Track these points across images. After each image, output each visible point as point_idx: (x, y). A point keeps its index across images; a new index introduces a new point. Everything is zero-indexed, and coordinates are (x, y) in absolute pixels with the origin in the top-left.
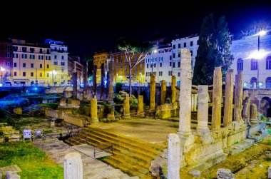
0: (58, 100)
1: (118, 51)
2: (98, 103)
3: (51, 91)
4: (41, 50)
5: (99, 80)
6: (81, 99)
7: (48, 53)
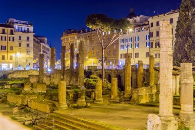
0: (22, 85)
1: (89, 30)
2: (67, 88)
3: (15, 76)
4: (4, 30)
5: (68, 63)
6: (48, 83)
7: (12, 33)
